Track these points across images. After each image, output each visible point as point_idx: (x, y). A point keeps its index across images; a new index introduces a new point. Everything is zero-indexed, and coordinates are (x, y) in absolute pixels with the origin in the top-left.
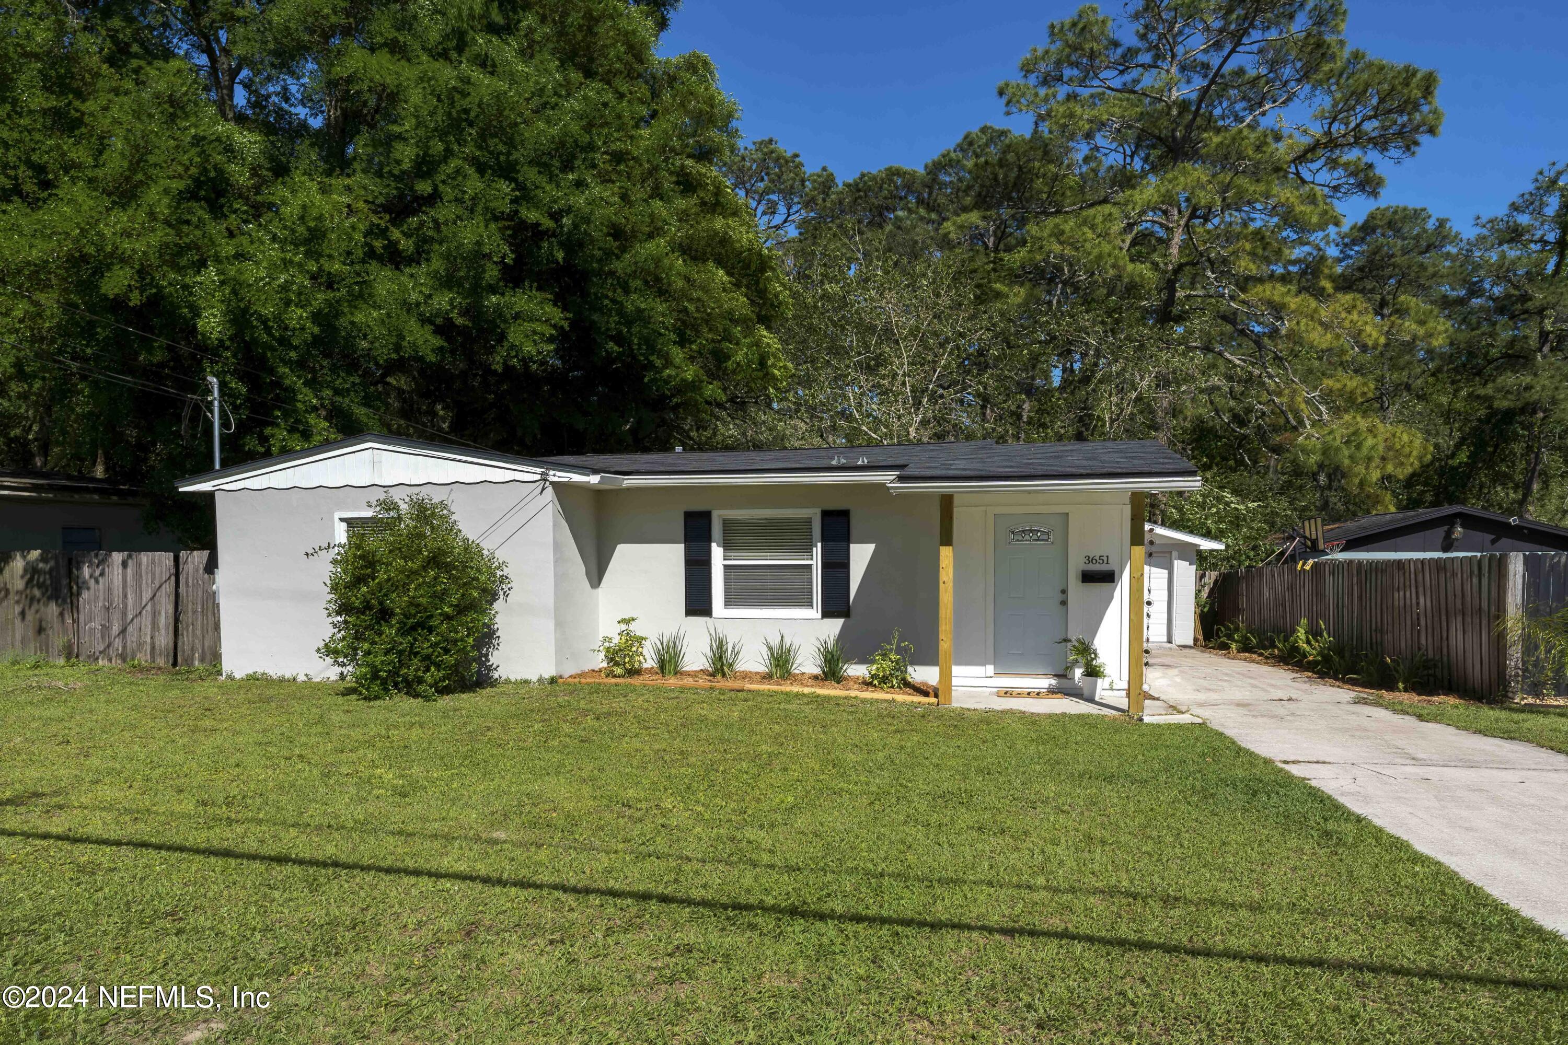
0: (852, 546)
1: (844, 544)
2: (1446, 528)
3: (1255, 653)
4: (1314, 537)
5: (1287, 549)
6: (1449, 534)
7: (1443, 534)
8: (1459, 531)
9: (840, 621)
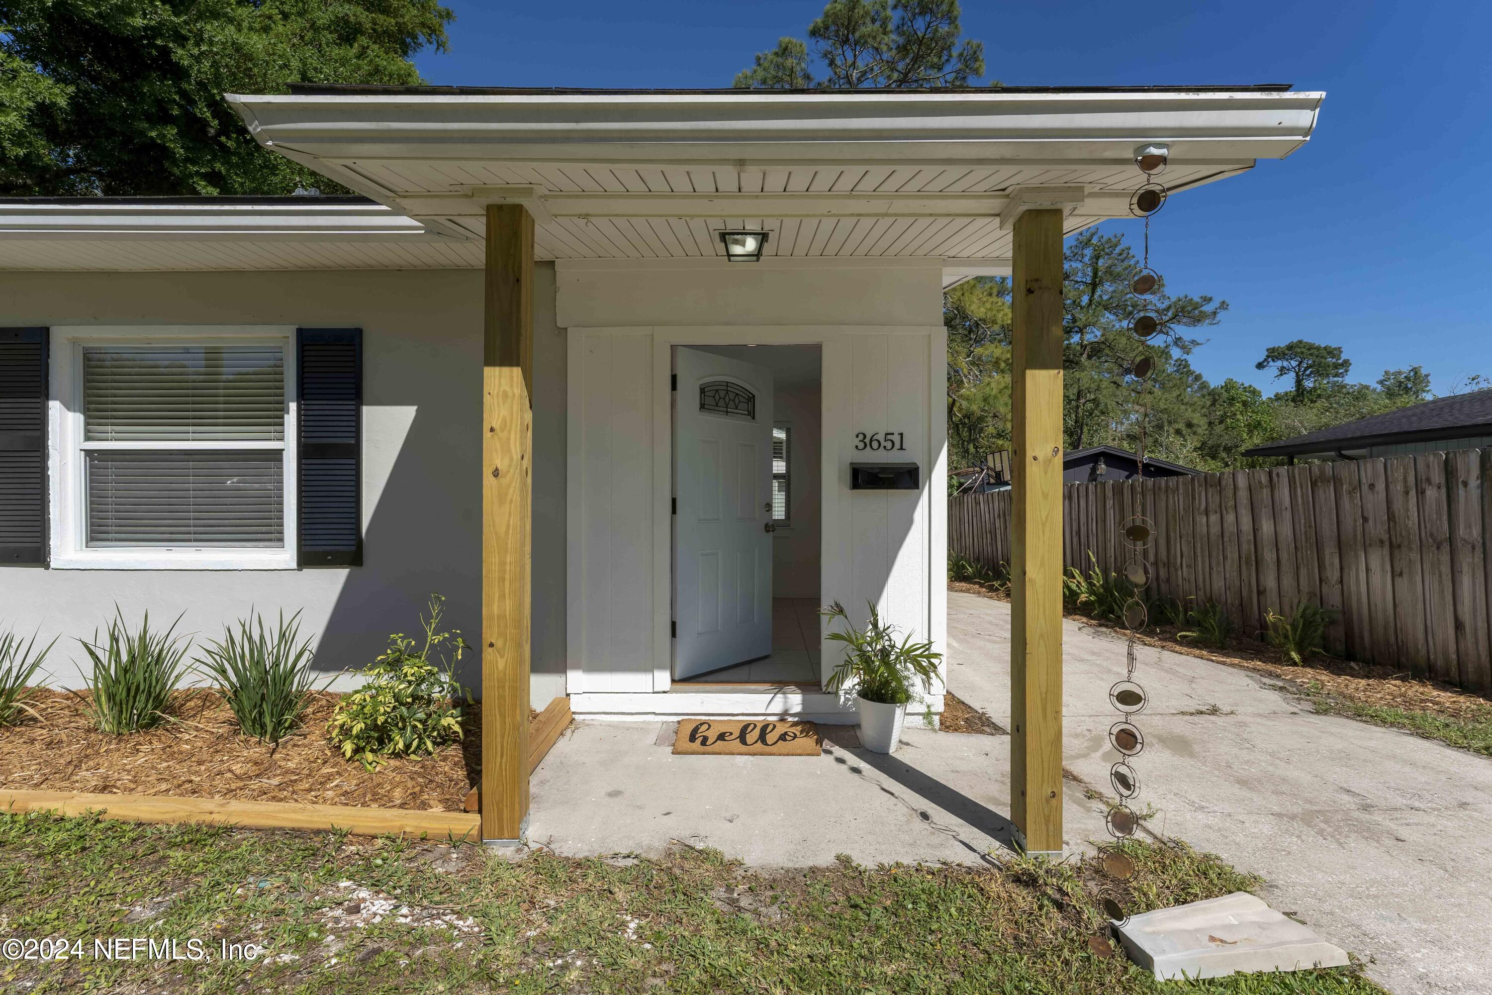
0: (365, 409)
1: (350, 405)
2: (1091, 465)
3: (975, 583)
4: (998, 469)
5: (976, 480)
6: (1094, 470)
7: (1089, 471)
8: (1102, 467)
9: (341, 574)
